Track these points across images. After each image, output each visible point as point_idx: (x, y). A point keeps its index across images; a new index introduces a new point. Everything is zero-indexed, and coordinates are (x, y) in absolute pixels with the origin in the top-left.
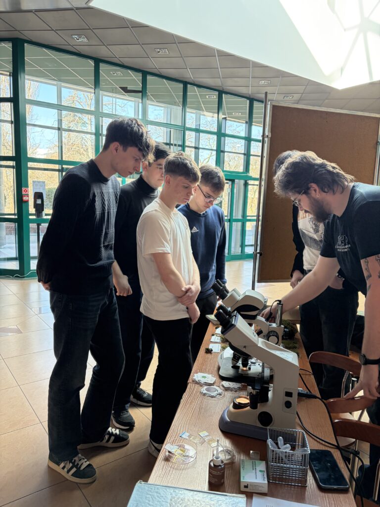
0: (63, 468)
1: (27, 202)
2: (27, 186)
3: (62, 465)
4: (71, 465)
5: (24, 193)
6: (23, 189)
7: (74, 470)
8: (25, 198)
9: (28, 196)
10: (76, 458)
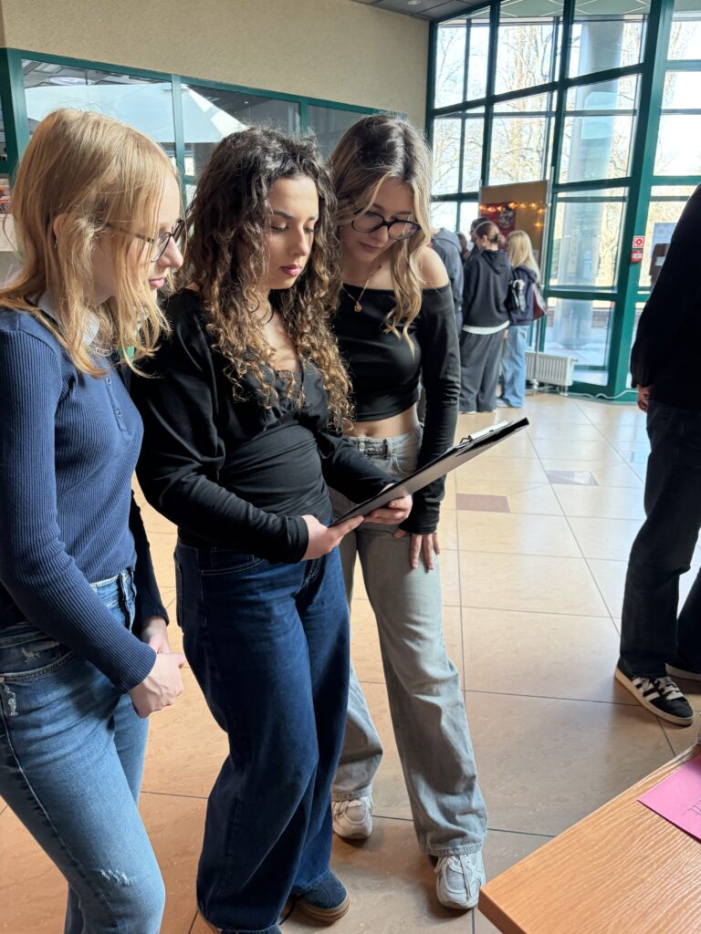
0: (639, 686)
1: (638, 262)
2: (643, 233)
3: (637, 681)
4: (651, 686)
5: (635, 246)
6: (636, 238)
7: (655, 695)
8: (635, 256)
9: (642, 252)
10: (661, 680)
